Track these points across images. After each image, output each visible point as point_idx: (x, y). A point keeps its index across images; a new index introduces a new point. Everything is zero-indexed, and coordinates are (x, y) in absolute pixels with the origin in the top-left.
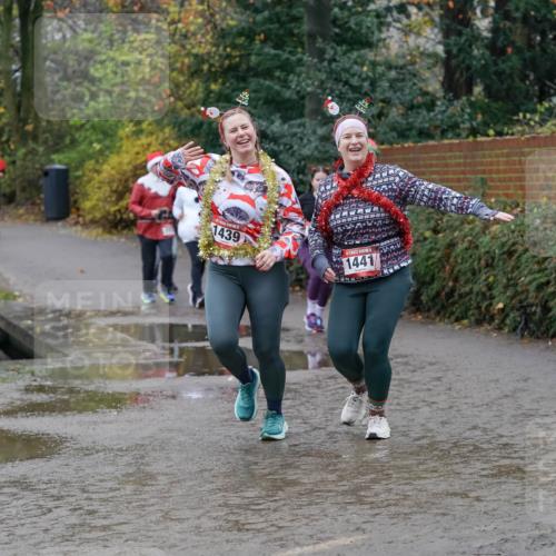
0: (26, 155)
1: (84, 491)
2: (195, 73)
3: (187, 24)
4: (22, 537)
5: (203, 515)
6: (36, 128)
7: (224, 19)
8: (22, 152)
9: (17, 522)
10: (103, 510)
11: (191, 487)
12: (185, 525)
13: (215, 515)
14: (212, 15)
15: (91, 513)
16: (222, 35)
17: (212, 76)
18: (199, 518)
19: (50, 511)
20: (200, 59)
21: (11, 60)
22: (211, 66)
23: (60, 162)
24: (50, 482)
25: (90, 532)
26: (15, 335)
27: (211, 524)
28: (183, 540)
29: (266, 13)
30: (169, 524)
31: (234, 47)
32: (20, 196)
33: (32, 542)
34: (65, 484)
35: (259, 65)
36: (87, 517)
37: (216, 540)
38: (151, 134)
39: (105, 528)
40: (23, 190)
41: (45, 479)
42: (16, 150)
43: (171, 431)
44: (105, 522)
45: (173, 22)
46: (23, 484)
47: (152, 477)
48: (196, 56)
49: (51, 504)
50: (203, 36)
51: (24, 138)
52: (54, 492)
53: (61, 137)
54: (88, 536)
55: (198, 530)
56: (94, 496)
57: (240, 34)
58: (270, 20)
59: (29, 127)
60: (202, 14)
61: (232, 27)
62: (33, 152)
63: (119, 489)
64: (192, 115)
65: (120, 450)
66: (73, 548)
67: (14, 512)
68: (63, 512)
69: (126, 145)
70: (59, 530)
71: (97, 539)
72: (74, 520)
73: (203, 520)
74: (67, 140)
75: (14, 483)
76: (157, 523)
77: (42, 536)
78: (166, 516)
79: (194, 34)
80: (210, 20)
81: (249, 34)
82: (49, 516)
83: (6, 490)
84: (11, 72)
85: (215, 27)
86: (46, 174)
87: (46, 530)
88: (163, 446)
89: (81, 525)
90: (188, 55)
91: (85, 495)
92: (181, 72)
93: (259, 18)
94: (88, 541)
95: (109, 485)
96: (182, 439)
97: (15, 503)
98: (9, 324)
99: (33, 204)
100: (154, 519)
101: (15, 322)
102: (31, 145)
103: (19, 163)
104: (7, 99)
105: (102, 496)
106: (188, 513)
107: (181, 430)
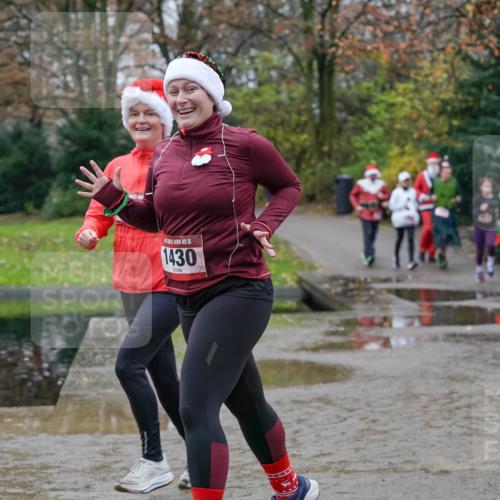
0: (323, 168)
1: (368, 405)
2: (442, 112)
3: (435, 78)
4: (326, 438)
5: (453, 424)
6: (331, 149)
7: (461, 74)
8: (320, 165)
9: (322, 427)
10: (383, 419)
11: (443, 405)
12: (441, 431)
13: (460, 424)
14: (454, 71)
15: (374, 421)
16: (461, 86)
17: (454, 114)
18: (450, 426)
19: (345, 419)
20: (445, 103)
21: (312, 101)
22: (453, 108)
23: (348, 173)
24: (344, 399)
25: (374, 435)
26: (316, 295)
27: (459, 431)
28: (440, 442)
29: (491, 71)
30: (429, 430)
31: (469, 94)
32: (318, 197)
33: (333, 441)
34: (356, 400)
35: (486, 107)
36: (371, 424)
37: (463, 442)
38: (411, 154)
39: (385, 432)
40: (321, 192)
41: (341, 396)
42: (316, 164)
43: (428, 364)
44: (386, 428)
45: (427, 76)
46: (325, 400)
47: (416, 396)
48: (443, 101)
49: (346, 414)
50: (448, 86)
51: (322, 156)
52: (348, 406)
53: (347, 156)
54: (372, 437)
55: (450, 435)
56: (376, 410)
57: (474, 85)
58: (493, 76)
59: (326, 149)
60: (446, 71)
61: (466, 80)
62: (328, 166)
63: (393, 405)
64: (440, 142)
65: (393, 377)
66: (362, 446)
67: (319, 419)
68: (354, 420)
69: (394, 162)
70: (352, 433)
71: (379, 440)
72: (362, 426)
73: (453, 427)
74: (352, 157)
75: (320, 399)
76: (422, 429)
77: (340, 437)
78: (428, 425)
79: (441, 85)
80: (452, 75)
81: (479, 85)
82: (345, 423)
83: (313, 404)
84: (311, 110)
85: (456, 80)
86: (338, 181)
87: (343, 433)
88: (423, 375)
89: (368, 430)
90: (437, 99)
91: (370, 409)
92: (432, 111)
93: (487, 74)
94: (373, 441)
95: (387, 401)
96: (437, 370)
97: (321, 413)
98: (312, 287)
99: (328, 202)
100: (418, 426)
101: (316, 285)
102: (327, 160)
103: (318, 174)
104: (310, 128)
105: (382, 409)
106: (443, 423)
107: (436, 364)
